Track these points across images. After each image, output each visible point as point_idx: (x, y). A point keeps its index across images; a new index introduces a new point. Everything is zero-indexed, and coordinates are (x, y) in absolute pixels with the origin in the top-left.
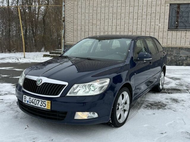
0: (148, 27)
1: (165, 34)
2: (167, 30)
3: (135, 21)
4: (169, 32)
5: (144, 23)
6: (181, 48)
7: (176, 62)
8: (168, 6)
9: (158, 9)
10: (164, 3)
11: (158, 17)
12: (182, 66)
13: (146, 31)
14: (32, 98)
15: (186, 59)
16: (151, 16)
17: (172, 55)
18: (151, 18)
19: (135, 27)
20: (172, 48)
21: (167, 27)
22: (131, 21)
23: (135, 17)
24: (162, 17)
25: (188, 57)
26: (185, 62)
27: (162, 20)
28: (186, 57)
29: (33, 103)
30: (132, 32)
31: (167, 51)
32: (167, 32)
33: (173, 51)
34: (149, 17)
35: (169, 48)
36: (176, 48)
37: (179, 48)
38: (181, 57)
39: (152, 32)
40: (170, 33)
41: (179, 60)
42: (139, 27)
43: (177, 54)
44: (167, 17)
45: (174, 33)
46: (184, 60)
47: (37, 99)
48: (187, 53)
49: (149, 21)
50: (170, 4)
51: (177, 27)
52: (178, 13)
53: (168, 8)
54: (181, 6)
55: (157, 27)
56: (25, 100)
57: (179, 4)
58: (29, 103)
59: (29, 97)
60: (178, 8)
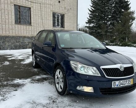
1: (13, 26)
2: (14, 24)
6: (25, 37)
7: (23, 46)
8: (13, 6)
9: (6, 6)
11: (6, 13)
12: (27, 49)
14: (121, 81)
15: (29, 44)
16: (1, 11)
17: (20, 42)
18: (1, 13)
20: (19, 37)
21: (14, 21)
24: (10, 13)
25: (29, 43)
26: (28, 46)
27: (10, 16)
28: (28, 43)
29: (122, 84)
31: (17, 39)
33: (20, 39)
35: (17, 37)
36: (22, 37)
37: (24, 37)
38: (25, 43)
39: (3, 24)
40: (17, 26)
41: (25, 45)
43: (23, 41)
44: (13, 14)
45: (19, 26)
46: (27, 45)
47: (125, 81)
48: (29, 40)
50: (14, 5)
51: (20, 22)
52: (19, 12)
53: (13, 7)
54: (21, 8)
55: (7, 21)
56: (115, 85)
57: (19, 6)
58: (119, 85)
59: (118, 82)
60: (19, 8)
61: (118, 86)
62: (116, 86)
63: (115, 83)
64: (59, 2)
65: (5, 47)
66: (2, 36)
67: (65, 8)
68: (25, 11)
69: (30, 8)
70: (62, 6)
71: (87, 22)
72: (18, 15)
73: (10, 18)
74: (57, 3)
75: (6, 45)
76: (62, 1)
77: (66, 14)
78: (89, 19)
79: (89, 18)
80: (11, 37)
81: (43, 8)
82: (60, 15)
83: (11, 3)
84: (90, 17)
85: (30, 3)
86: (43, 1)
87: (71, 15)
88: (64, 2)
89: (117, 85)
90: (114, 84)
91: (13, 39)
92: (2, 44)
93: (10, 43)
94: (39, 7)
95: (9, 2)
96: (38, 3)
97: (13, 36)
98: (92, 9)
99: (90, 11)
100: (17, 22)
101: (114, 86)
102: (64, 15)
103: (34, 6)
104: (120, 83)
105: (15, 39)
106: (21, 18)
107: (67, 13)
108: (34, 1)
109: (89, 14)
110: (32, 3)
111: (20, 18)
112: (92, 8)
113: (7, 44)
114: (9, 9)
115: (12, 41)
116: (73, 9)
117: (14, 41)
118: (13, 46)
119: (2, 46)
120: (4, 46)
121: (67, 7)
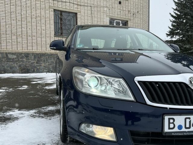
0: (34, 31)
1: (52, 40)
2: (54, 36)
3: (19, 23)
4: (56, 38)
5: (29, 27)
8: (52, 11)
9: (43, 12)
10: (48, 7)
11: (43, 21)
13: (32, 35)
16: (36, 19)
18: (36, 22)
19: (19, 30)
21: (53, 33)
22: (14, 23)
23: (19, 18)
24: (48, 22)
27: (48, 26)
30: (17, 36)
32: (54, 38)
34: (34, 20)
39: (38, 37)
42: (24, 30)
44: (52, 22)
49: (34, 24)
50: (54, 10)
51: (62, 33)
52: (61, 19)
53: (52, 13)
54: (63, 14)
55: (44, 32)
56: (172, 126)
57: (61, 12)
58: (186, 128)
59: (183, 117)
60: (61, 14)
61: (184, 129)
62: (176, 129)
63: (171, 121)
64: (120, 3)
65: (40, 68)
66: (36, 54)
67: (129, 11)
68: (69, 18)
69: (76, 14)
70: (124, 9)
71: (168, 33)
72: (60, 24)
73: (48, 28)
74: (117, 5)
75: (41, 66)
76: (124, 1)
77: (130, 20)
78: (170, 29)
79: (171, 27)
80: (48, 54)
81: (96, 13)
82: (121, 22)
83: (49, 8)
84: (172, 25)
85: (76, 6)
86: (96, 3)
87: (139, 22)
88: (127, 2)
89: (180, 127)
90: (169, 123)
91: (51, 58)
92: (36, 64)
93: (47, 64)
94: (90, 12)
95: (47, 7)
96: (87, 6)
97: (52, 54)
98: (176, 14)
99: (172, 16)
100: (57, 34)
101: (169, 128)
102: (127, 21)
103: (82, 11)
104: (188, 120)
105: (54, 58)
106: (63, 28)
107: (132, 18)
108: (83, 4)
109: (171, 21)
110: (79, 7)
111: (61, 28)
112: (177, 12)
113: (43, 65)
114: (47, 15)
115: (50, 61)
116: (141, 12)
117: (52, 60)
118: (51, 67)
119: (35, 67)
120: (38, 68)
121: (132, 10)
